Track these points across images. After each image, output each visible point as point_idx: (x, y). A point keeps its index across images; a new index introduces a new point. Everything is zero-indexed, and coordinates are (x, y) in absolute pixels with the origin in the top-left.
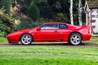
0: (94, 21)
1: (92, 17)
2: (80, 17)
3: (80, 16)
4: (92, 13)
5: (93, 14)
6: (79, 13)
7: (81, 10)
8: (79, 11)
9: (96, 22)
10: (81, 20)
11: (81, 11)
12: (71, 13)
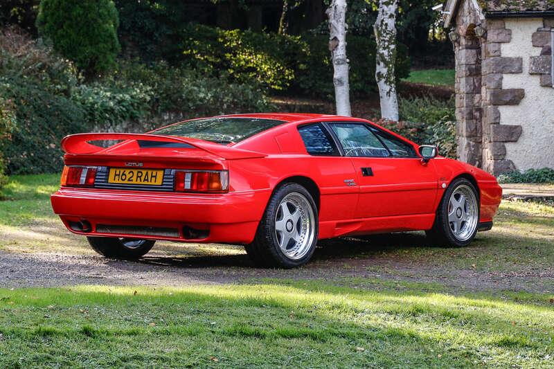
0: (516, 98)
1: (502, 72)
2: (384, 60)
3: (386, 52)
4: (503, 46)
5: (508, 51)
6: (380, 34)
7: (391, 16)
8: (378, 22)
9: (525, 102)
10: (392, 78)
11: (391, 23)
12: (335, 38)
